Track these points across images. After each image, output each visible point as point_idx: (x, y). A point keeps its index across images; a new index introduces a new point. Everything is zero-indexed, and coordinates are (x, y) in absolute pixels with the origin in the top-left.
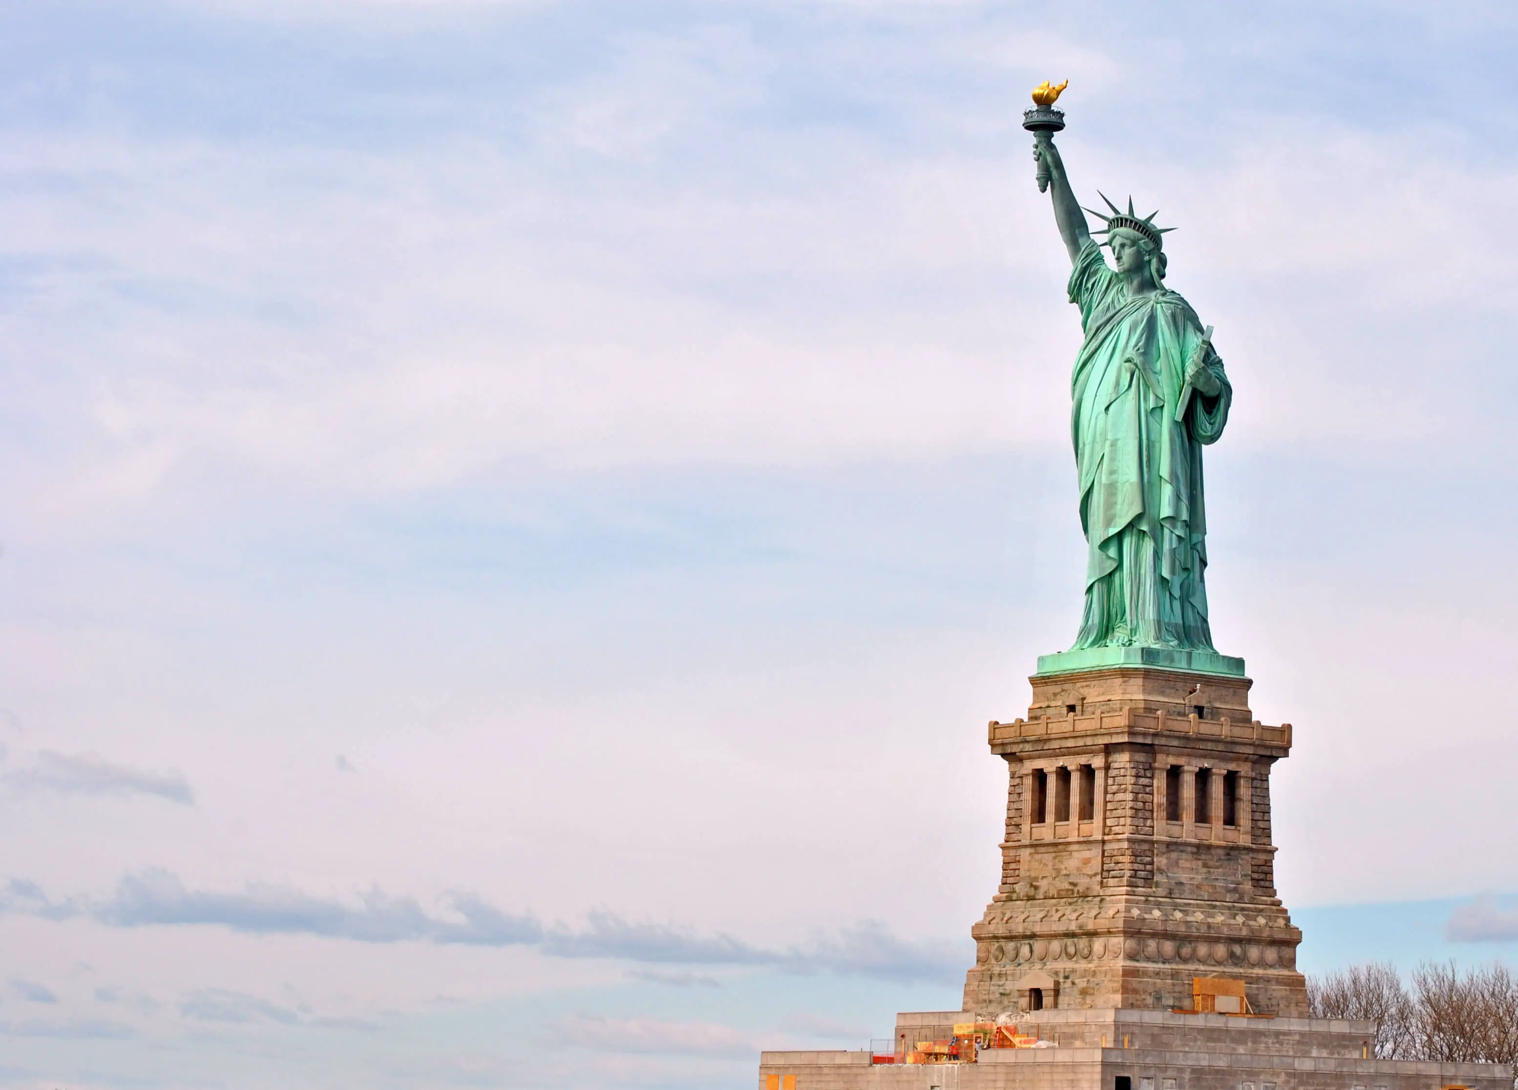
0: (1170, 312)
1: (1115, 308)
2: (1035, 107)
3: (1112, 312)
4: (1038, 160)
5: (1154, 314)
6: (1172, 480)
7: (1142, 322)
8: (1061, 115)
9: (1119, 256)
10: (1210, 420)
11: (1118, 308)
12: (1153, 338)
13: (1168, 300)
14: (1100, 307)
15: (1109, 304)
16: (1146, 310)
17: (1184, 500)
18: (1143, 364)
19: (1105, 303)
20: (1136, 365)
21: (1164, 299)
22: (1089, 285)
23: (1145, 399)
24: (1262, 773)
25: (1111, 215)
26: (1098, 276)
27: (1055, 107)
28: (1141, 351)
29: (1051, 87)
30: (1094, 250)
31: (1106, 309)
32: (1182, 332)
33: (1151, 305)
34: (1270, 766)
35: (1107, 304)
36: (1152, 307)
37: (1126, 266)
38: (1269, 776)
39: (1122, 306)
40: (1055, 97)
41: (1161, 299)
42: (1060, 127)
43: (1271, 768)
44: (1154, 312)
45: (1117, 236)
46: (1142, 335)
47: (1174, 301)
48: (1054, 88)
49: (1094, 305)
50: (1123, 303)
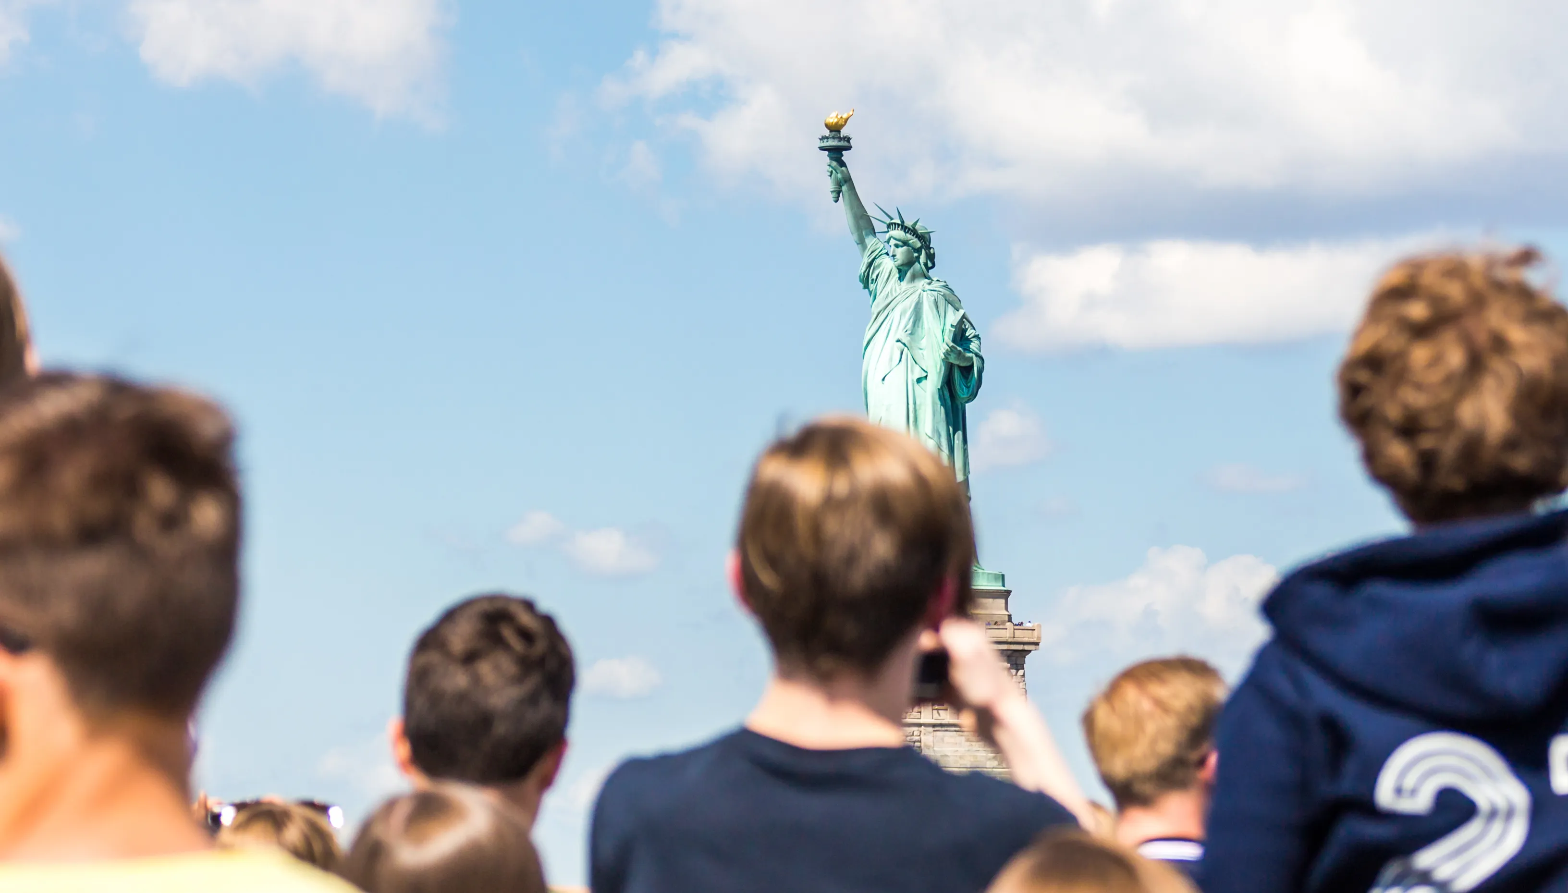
0: (933, 298)
1: (892, 295)
2: (827, 133)
3: (889, 299)
4: (831, 176)
5: (921, 302)
6: (933, 435)
7: (910, 309)
8: (848, 139)
9: (894, 253)
10: (967, 384)
11: (894, 295)
12: (919, 320)
13: (932, 289)
14: (882, 294)
15: (888, 293)
16: (914, 298)
17: (945, 451)
18: (910, 343)
19: (885, 291)
20: (904, 344)
21: (930, 287)
22: (874, 277)
23: (912, 371)
24: (1018, 663)
25: (888, 221)
26: (881, 268)
27: (844, 132)
28: (909, 332)
29: (839, 117)
30: (878, 247)
31: (885, 296)
32: (942, 314)
33: (919, 293)
34: (1025, 657)
35: (887, 293)
36: (920, 295)
37: (899, 262)
38: (1025, 665)
39: (897, 294)
40: (843, 123)
41: (928, 287)
42: (849, 148)
43: (1026, 659)
44: (921, 299)
45: (892, 239)
46: (910, 319)
47: (937, 289)
48: (842, 117)
49: (878, 294)
50: (898, 291)
